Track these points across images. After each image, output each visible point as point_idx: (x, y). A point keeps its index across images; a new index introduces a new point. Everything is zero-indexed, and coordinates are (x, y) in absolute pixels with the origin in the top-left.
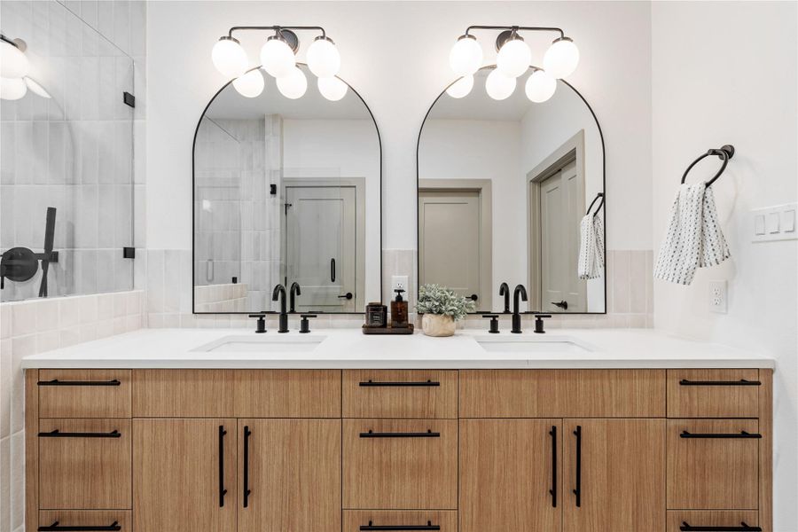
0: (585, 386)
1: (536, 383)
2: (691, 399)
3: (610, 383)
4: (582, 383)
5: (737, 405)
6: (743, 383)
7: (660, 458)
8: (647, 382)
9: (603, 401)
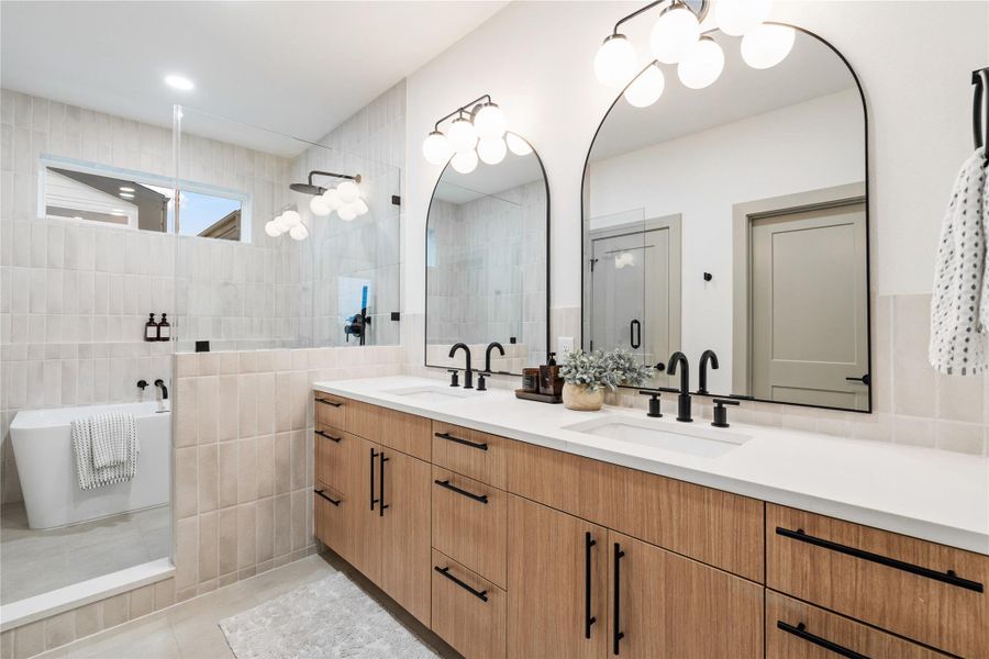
0: (635, 493)
1: (577, 472)
2: (816, 569)
3: (669, 498)
4: (631, 486)
5: (934, 620)
6: (950, 578)
7: (752, 650)
8: (728, 515)
9: (660, 522)
